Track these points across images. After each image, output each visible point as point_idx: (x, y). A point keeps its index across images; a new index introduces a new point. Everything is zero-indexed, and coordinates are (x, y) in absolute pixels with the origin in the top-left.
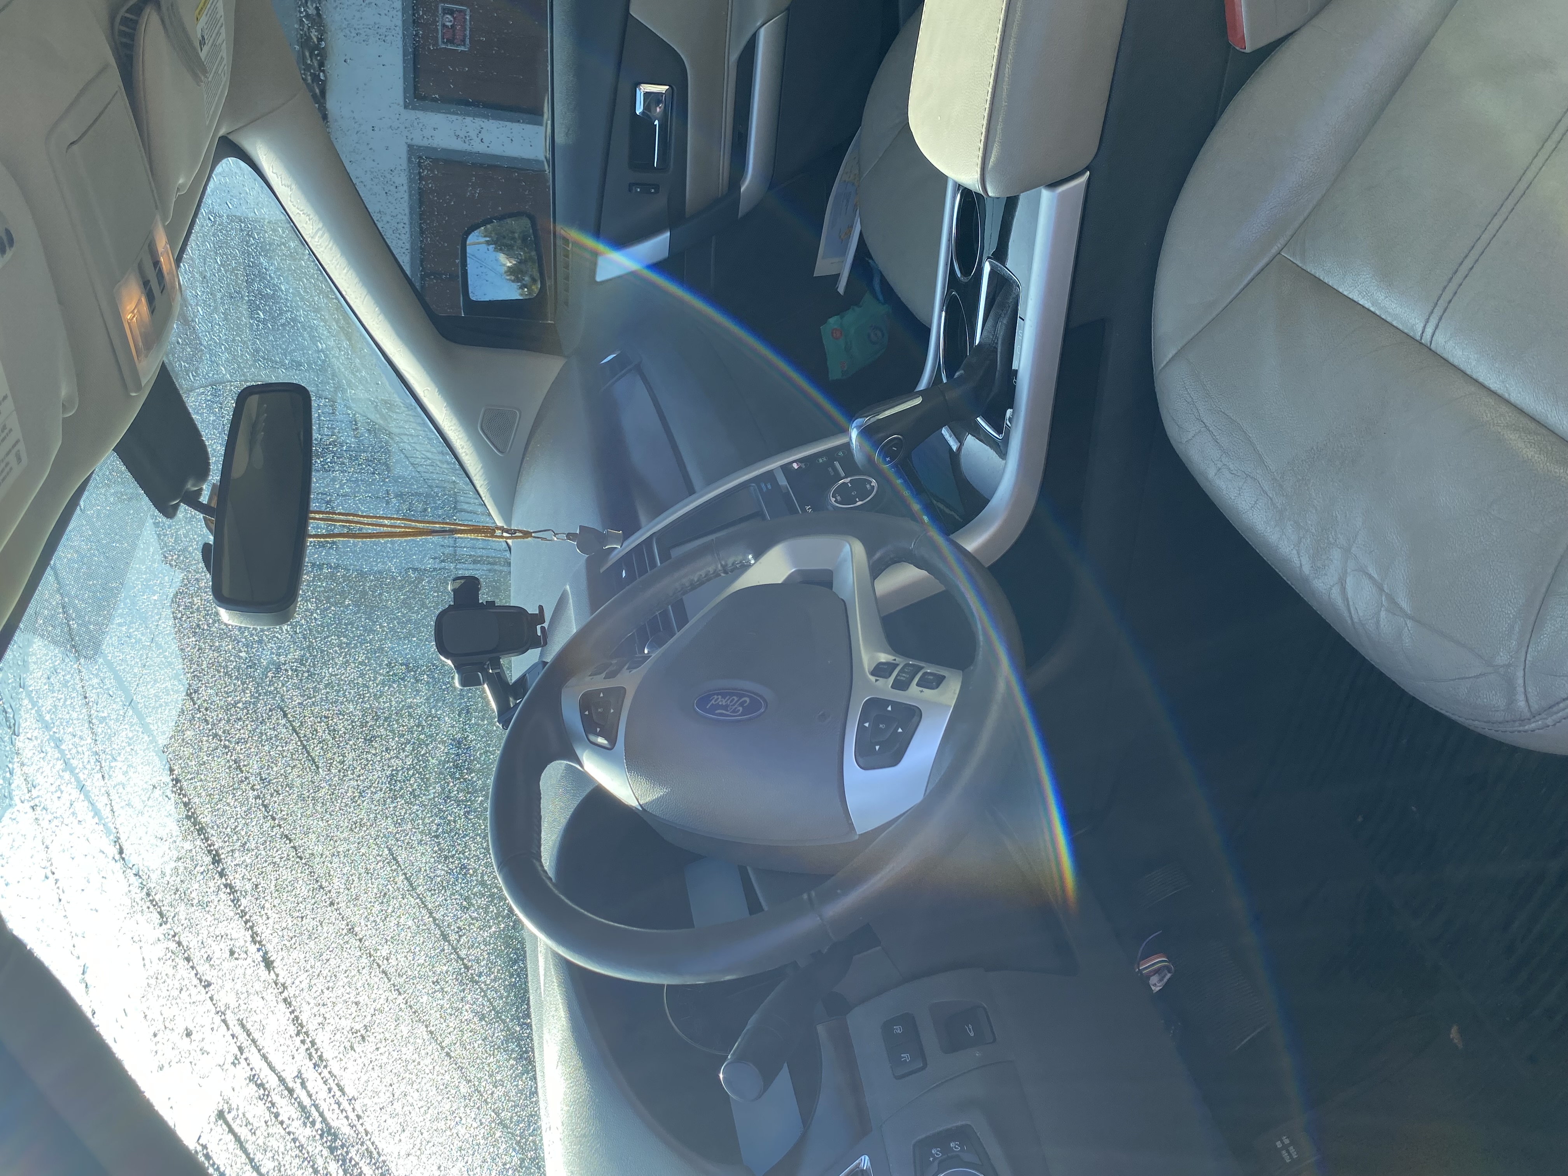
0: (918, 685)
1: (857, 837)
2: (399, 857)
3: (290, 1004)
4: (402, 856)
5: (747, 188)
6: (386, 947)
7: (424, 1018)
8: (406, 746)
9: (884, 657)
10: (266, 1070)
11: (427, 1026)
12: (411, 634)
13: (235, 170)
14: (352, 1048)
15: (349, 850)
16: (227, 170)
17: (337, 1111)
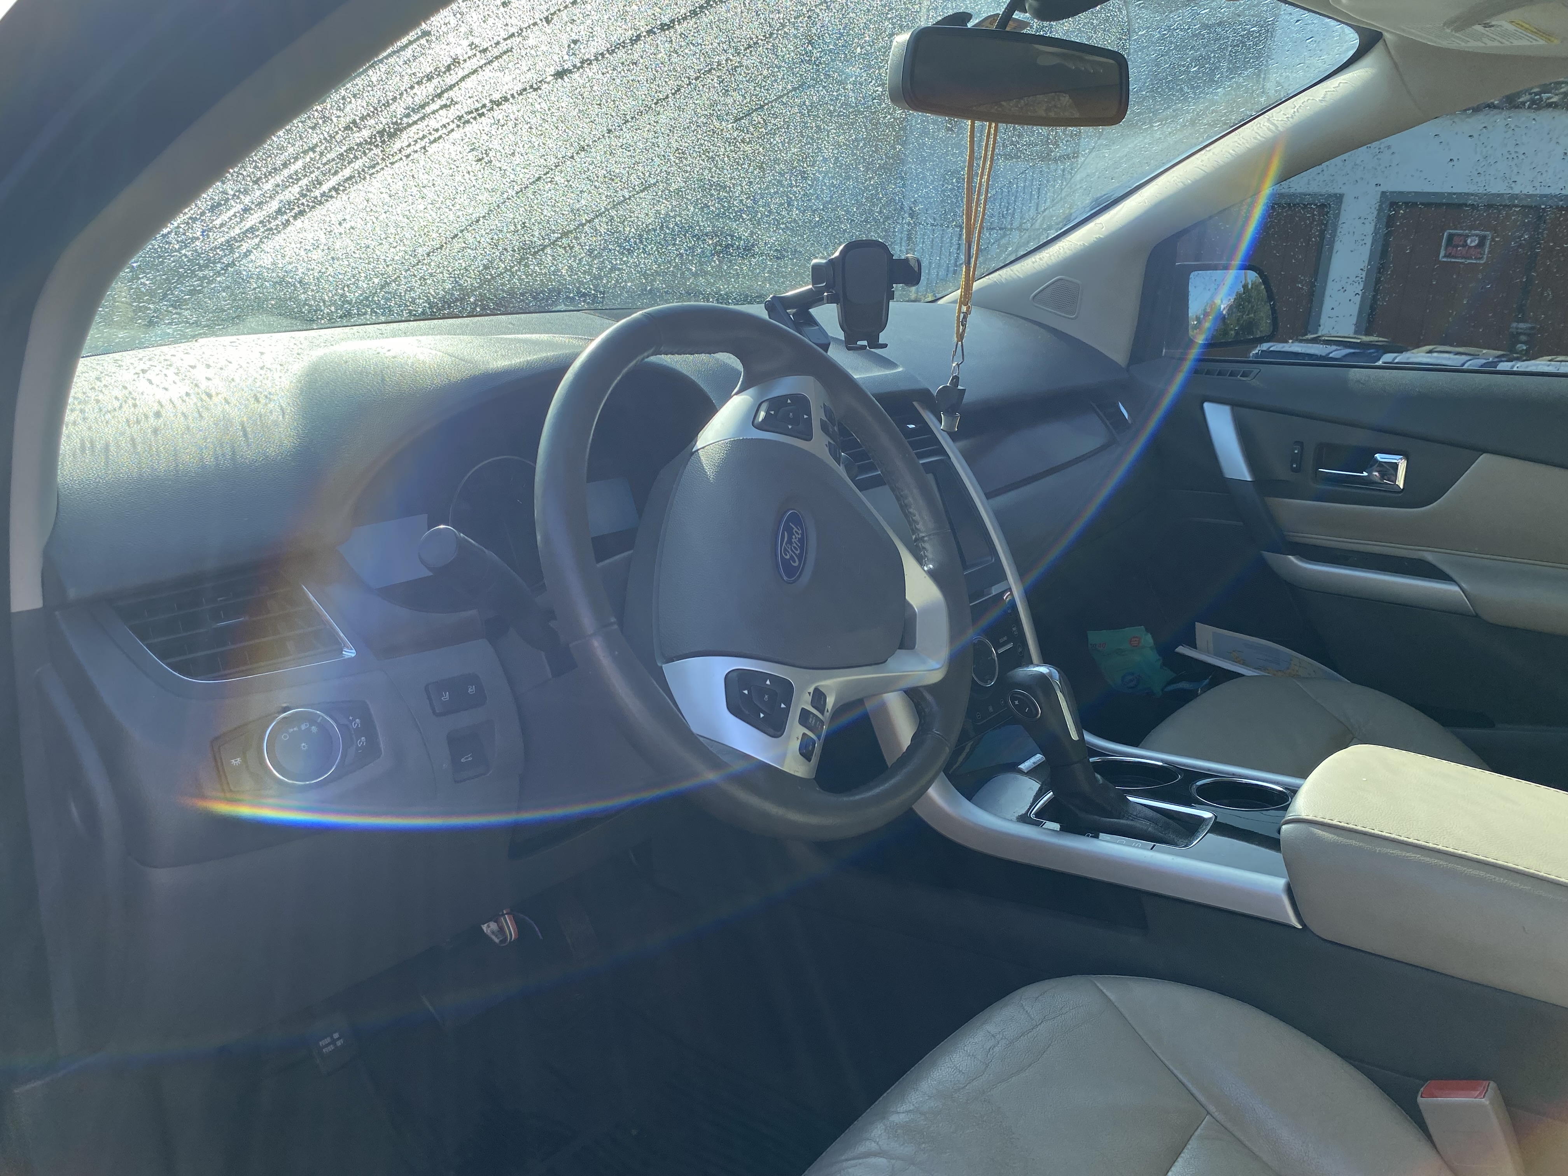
0: (804, 734)
1: (659, 664)
2: (646, 193)
3: (521, 94)
4: (648, 196)
5: (1292, 562)
6: (563, 180)
7: (492, 215)
8: (751, 200)
9: (830, 701)
10: (461, 74)
11: (484, 217)
12: (860, 205)
13: (1345, 46)
14: (473, 150)
15: (658, 146)
16: (1347, 38)
17: (416, 137)
